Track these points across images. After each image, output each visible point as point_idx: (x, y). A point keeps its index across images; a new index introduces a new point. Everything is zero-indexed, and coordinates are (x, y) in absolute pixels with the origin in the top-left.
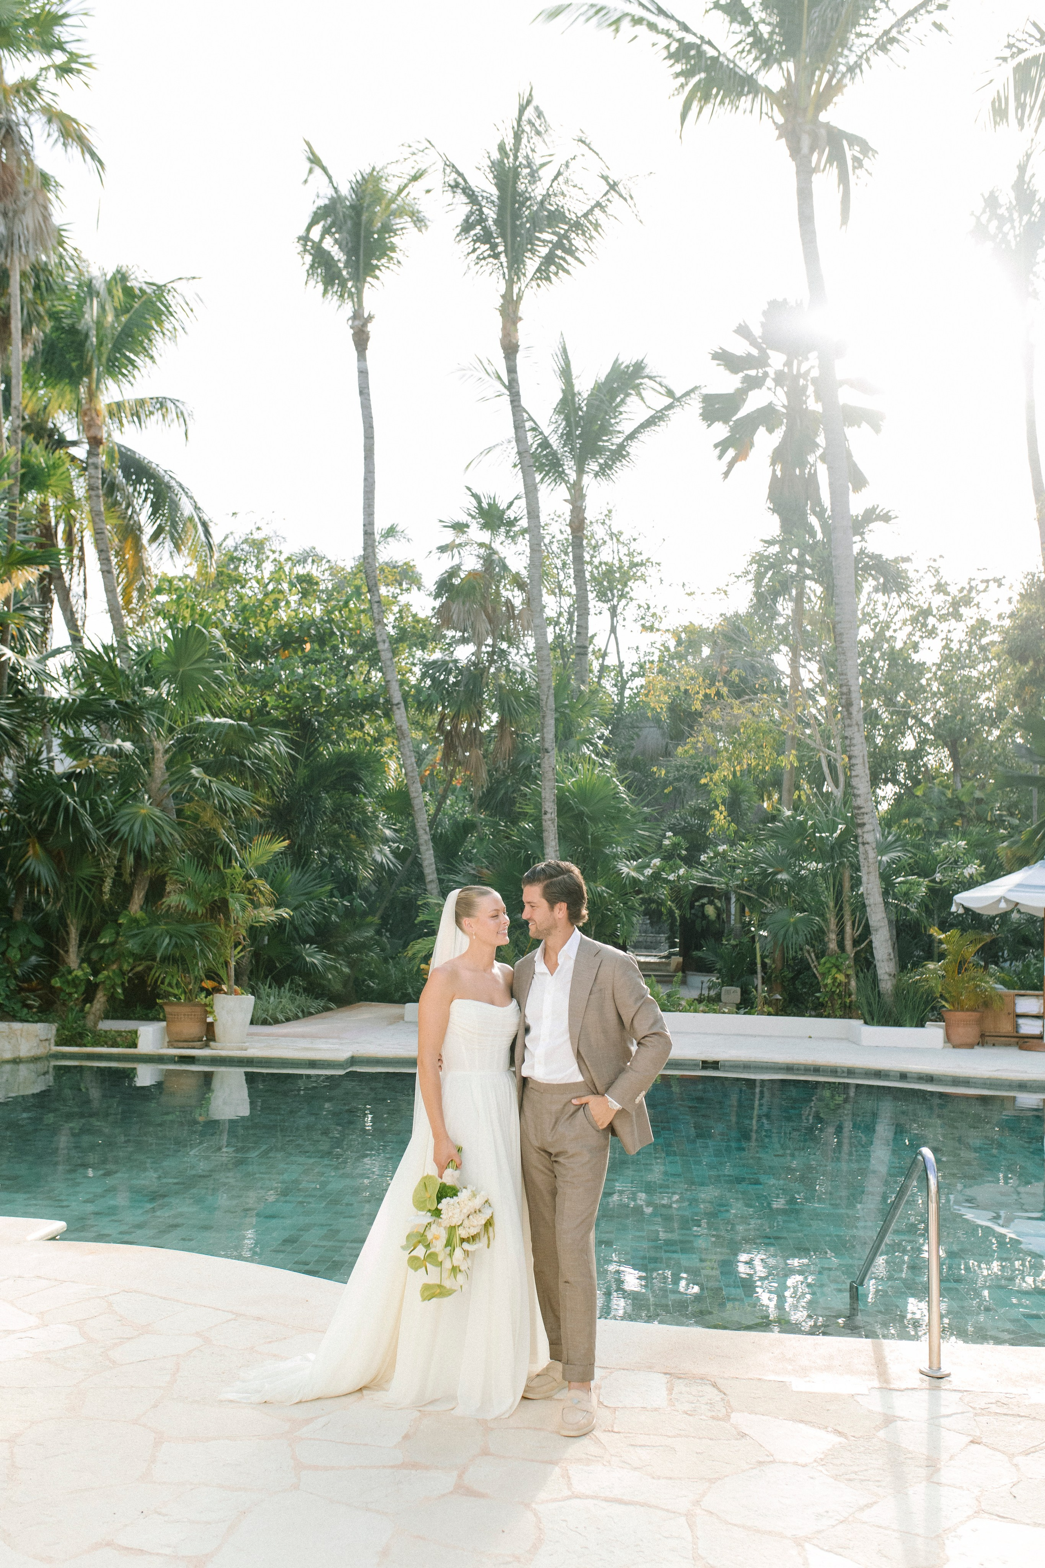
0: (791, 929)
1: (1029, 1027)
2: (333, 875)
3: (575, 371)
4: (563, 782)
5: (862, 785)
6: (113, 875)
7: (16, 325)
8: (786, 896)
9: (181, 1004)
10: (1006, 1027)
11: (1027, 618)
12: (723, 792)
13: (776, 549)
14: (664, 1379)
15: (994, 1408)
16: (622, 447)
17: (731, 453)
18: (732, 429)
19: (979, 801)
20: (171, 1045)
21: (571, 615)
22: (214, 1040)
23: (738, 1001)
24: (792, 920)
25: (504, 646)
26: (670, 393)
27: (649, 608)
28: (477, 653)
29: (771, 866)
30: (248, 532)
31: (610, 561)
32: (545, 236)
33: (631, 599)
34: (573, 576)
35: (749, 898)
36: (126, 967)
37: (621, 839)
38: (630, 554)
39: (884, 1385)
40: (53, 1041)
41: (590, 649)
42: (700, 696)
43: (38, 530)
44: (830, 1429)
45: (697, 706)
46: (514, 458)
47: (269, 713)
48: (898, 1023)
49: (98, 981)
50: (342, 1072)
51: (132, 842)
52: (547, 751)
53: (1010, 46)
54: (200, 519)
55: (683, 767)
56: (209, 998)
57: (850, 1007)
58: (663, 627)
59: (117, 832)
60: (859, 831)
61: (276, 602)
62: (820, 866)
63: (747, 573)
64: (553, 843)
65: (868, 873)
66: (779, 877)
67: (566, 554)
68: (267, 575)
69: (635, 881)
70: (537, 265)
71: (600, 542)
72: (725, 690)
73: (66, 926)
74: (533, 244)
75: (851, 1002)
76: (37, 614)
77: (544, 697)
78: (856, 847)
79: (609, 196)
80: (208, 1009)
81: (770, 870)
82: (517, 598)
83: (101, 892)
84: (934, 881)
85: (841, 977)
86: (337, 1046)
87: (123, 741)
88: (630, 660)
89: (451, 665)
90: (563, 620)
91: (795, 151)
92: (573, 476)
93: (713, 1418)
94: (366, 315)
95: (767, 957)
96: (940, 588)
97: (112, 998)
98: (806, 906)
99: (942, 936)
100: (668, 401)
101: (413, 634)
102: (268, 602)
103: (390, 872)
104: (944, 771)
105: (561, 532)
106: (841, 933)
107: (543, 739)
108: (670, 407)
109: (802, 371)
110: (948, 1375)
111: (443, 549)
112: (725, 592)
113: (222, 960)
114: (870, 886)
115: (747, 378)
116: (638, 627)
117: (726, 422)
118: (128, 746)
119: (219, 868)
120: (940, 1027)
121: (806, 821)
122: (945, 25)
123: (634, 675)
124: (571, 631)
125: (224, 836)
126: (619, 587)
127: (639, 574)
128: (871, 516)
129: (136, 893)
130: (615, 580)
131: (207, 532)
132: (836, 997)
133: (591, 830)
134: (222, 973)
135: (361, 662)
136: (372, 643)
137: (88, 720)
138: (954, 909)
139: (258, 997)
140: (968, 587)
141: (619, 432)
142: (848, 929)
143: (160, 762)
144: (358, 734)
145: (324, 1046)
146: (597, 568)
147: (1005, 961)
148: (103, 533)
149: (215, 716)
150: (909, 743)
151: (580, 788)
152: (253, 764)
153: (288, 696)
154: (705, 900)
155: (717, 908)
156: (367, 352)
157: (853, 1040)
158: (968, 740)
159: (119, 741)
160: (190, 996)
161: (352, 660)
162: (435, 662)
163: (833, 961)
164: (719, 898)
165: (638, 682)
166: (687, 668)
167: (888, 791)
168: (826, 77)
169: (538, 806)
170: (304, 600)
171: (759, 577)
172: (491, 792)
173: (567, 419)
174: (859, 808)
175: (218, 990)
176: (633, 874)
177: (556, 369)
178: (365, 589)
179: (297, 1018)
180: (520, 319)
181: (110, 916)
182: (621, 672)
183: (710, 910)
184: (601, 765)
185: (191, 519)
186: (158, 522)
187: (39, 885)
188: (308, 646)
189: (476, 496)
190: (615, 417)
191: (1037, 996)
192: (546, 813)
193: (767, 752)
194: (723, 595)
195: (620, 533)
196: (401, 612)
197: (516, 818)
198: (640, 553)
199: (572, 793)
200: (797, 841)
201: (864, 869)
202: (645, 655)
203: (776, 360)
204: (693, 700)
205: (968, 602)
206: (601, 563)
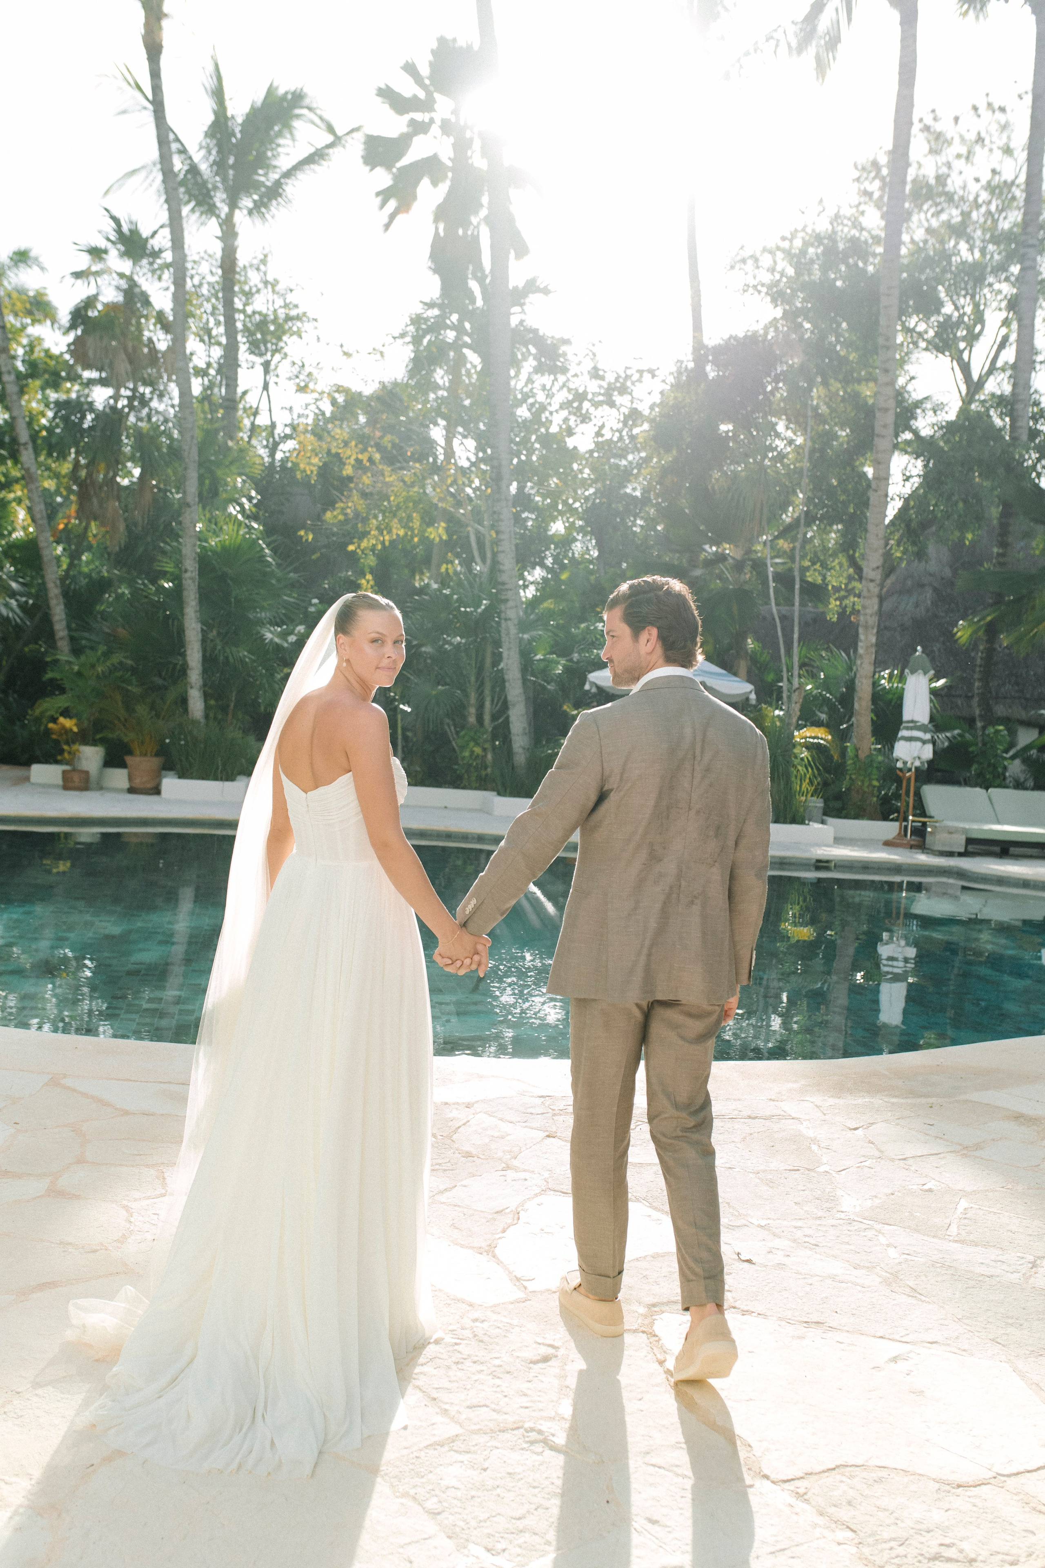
0: (433, 701)
4: (206, 541)
5: (508, 562)
8: (429, 669)
12: (371, 561)
13: (436, 312)
16: (278, 184)
17: (392, 204)
18: (397, 178)
21: (220, 366)
24: (434, 692)
25: (146, 391)
26: (331, 130)
27: (303, 366)
28: (115, 397)
29: (416, 639)
31: (265, 311)
33: (286, 355)
34: (223, 323)
37: (265, 604)
38: (286, 306)
41: (241, 406)
42: (352, 461)
45: (348, 471)
46: (159, 183)
52: (188, 505)
55: (331, 533)
57: (485, 780)
58: (318, 388)
60: (503, 607)
62: (463, 640)
63: (406, 334)
64: (194, 604)
65: (509, 649)
66: (423, 649)
67: (217, 298)
69: (278, 648)
71: (254, 290)
72: (377, 456)
75: (487, 775)
77: (186, 448)
78: (498, 623)
81: (415, 643)
82: (162, 342)
84: (571, 660)
85: (478, 750)
88: (282, 420)
89: (86, 407)
90: (212, 372)
92: (224, 209)
95: (408, 729)
96: (595, 374)
98: (448, 679)
100: (330, 138)
101: (45, 371)
103: (17, 628)
104: (589, 558)
105: (212, 273)
106: (481, 707)
107: (185, 494)
108: (331, 146)
109: (469, 122)
111: (78, 275)
112: (382, 353)
114: (510, 662)
115: (412, 123)
116: (292, 386)
117: (389, 167)
121: (452, 594)
123: (287, 437)
124: (220, 384)
126: (274, 341)
127: (294, 329)
128: (531, 287)
130: (268, 331)
132: (472, 769)
133: (234, 594)
138: (587, 687)
140: (623, 375)
141: (275, 167)
142: (488, 704)
146: (250, 317)
150: (558, 527)
151: (224, 548)
157: (485, 810)
158: (614, 528)
162: (68, 403)
163: (472, 734)
165: (290, 445)
166: (341, 432)
167: (536, 574)
169: (178, 563)
171: (417, 340)
172: (128, 548)
173: (220, 146)
174: (504, 584)
176: (277, 640)
180: (166, 16)
182: (272, 433)
184: (247, 526)
189: (115, 220)
190: (272, 150)
192: (186, 571)
193: (416, 524)
194: (378, 356)
195: (277, 282)
196: (31, 347)
197: (155, 577)
198: (296, 306)
199: (214, 552)
200: (443, 615)
201: (505, 645)
202: (299, 416)
203: (443, 106)
204: (344, 464)
205: (623, 390)
206: (254, 313)
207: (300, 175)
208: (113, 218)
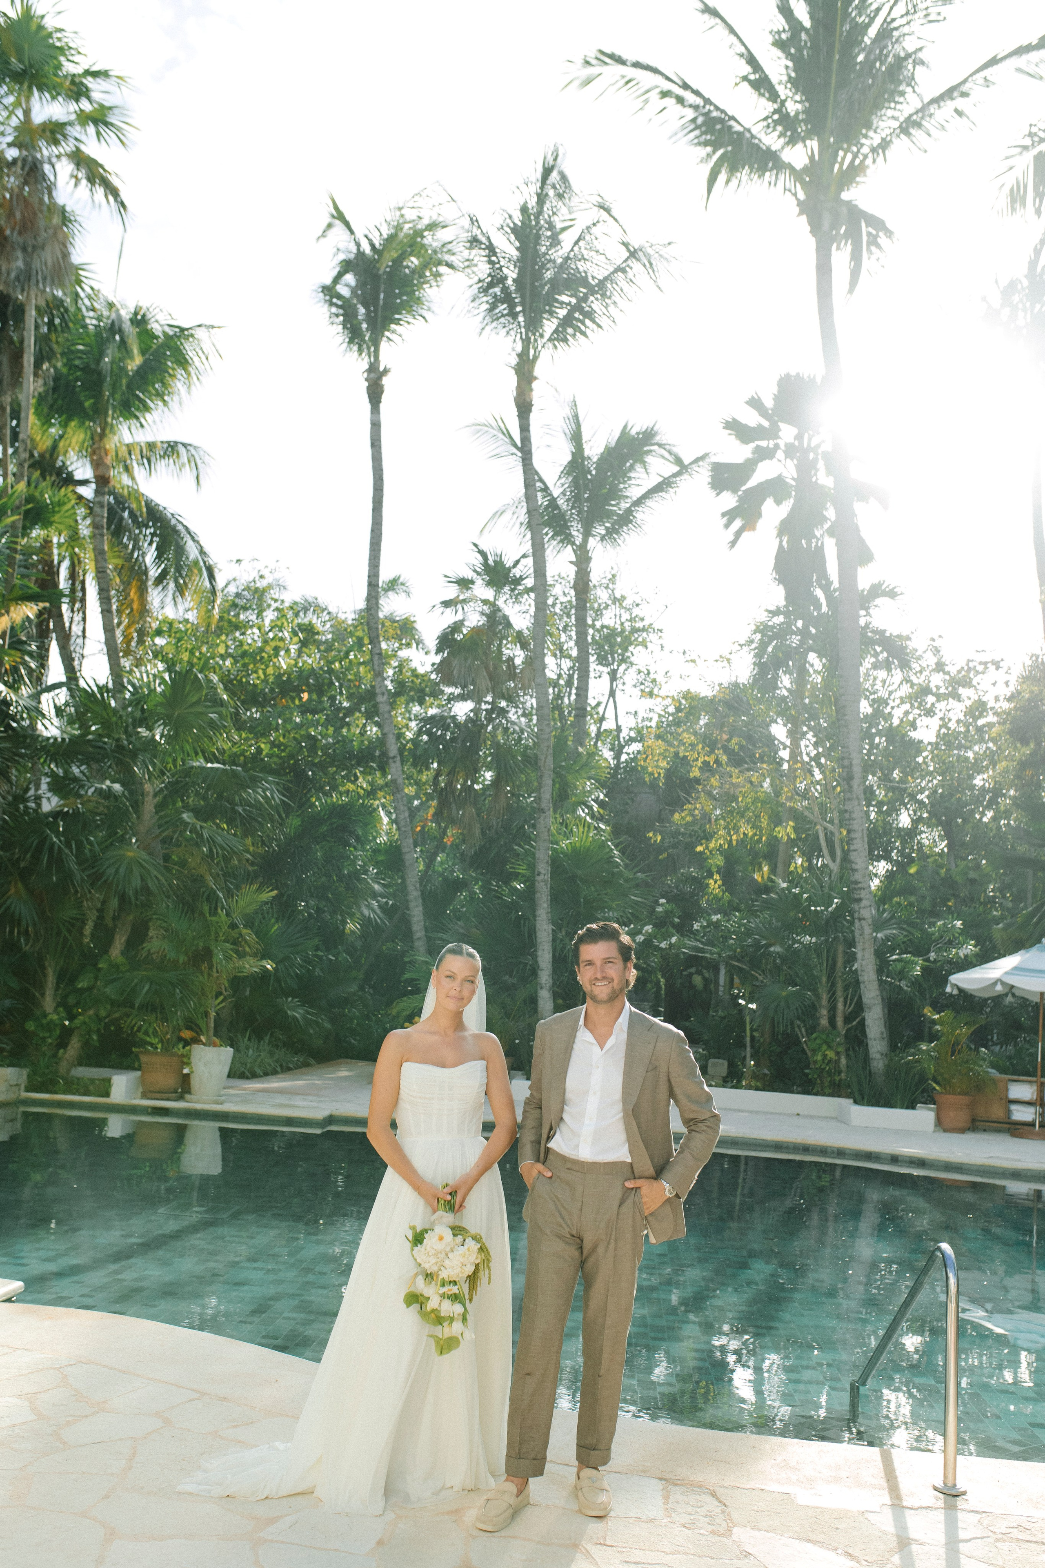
0: (783, 1003)
1: (1023, 1114)
2: (319, 928)
3: (585, 437)
4: (557, 843)
5: (859, 858)
6: (94, 918)
7: (29, 360)
8: (779, 969)
9: (157, 1054)
10: (997, 1112)
11: (1029, 700)
12: (719, 860)
13: (780, 619)
14: (659, 1485)
15: (1015, 1533)
16: (629, 511)
17: (737, 524)
18: (741, 499)
19: (973, 881)
20: (145, 1096)
21: (571, 677)
22: (189, 1092)
23: (725, 1074)
24: (784, 994)
25: (503, 704)
26: (678, 461)
27: (649, 673)
28: (477, 711)
29: (765, 939)
30: (251, 579)
31: (612, 625)
32: (564, 298)
33: (632, 664)
34: (575, 637)
35: (741, 969)
36: (103, 1013)
37: (614, 904)
38: (632, 619)
39: (896, 1502)
40: (23, 1087)
41: (589, 712)
42: (699, 764)
43: (40, 567)
44: (840, 1551)
45: (695, 773)
46: (523, 516)
47: (263, 760)
48: (888, 1104)
49: (73, 1026)
50: (318, 1131)
51: (117, 886)
52: (542, 811)
53: (1031, 135)
54: (204, 562)
55: (679, 834)
56: (188, 1048)
57: (839, 1085)
58: (663, 693)
59: (103, 874)
60: (856, 906)
61: (277, 649)
62: (814, 940)
63: (752, 641)
64: (545, 905)
65: (864, 949)
66: (772, 949)
67: (569, 616)
68: (267, 622)
70: (554, 327)
71: (603, 606)
72: (724, 758)
73: (43, 968)
74: (551, 306)
75: (841, 1081)
76: (34, 647)
77: (542, 757)
78: (852, 923)
79: (629, 262)
80: (185, 1060)
81: (764, 942)
82: (519, 657)
83: (82, 935)
84: (928, 960)
85: (831, 1054)
86: (315, 1104)
87: (113, 782)
88: (627, 724)
89: (449, 721)
90: (562, 682)
91: (815, 228)
92: (579, 538)
93: (713, 1532)
94: (381, 369)
95: (756, 1030)
96: (940, 667)
97: (86, 1044)
98: (798, 980)
99: (936, 1017)
100: (676, 469)
101: (412, 689)
102: (268, 649)
103: (377, 928)
104: (937, 850)
105: (565, 594)
106: (833, 1009)
107: (538, 799)
108: (678, 474)
109: (812, 445)
110: (964, 1493)
111: (447, 604)
112: (728, 660)
113: (202, 1010)
114: (864, 963)
115: (758, 449)
116: (637, 692)
117: (735, 491)
118: (117, 787)
119: (204, 915)
120: (930, 1109)
121: (801, 893)
122: (966, 111)
123: (632, 740)
124: (570, 694)
125: (210, 881)
126: (621, 651)
127: (640, 639)
128: (877, 591)
129: (117, 937)
130: (616, 643)
131: (211, 577)
132: (825, 1074)
133: (584, 894)
134: (201, 1023)
135: (357, 714)
136: (371, 695)
137: (78, 760)
138: (948, 989)
139: (237, 1050)
140: (966, 667)
141: (627, 497)
142: (840, 1006)
143: (149, 806)
144: (350, 786)
145: (301, 1103)
146: (598, 631)
147: (995, 1044)
148: (105, 572)
149: (207, 761)
150: (904, 820)
151: (574, 850)
152: (244, 810)
153: (282, 744)
154: (693, 970)
155: (704, 978)
156: (381, 405)
157: (841, 1119)
158: (964, 820)
159: (108, 782)
160: (168, 1047)
161: (349, 712)
162: (433, 717)
163: (824, 1037)
164: (707, 968)
165: (636, 747)
166: (686, 735)
167: (882, 867)
168: (849, 156)
169: (532, 867)
170: (304, 649)
171: (763, 646)
172: (483, 850)
173: (575, 481)
174: (857, 883)
175: (196, 1041)
177: (567, 431)
178: (366, 641)
179: (275, 1072)
180: (536, 378)
181: (90, 960)
182: (618, 736)
183: (698, 980)
184: (596, 828)
185: (196, 563)
186: (163, 566)
187: (19, 924)
188: (305, 696)
189: (482, 553)
190: (625, 482)
191: (1030, 1082)
192: (539, 874)
193: (764, 822)
194: (725, 663)
195: (624, 598)
196: (401, 667)
197: (508, 878)
198: (642, 619)
199: (566, 855)
200: (792, 914)
201: (859, 946)
202: (643, 720)
203: (787, 433)
204: (692, 766)
205: (966, 683)
206: (603, 627)
207: (649, 503)
208: (481, 552)
